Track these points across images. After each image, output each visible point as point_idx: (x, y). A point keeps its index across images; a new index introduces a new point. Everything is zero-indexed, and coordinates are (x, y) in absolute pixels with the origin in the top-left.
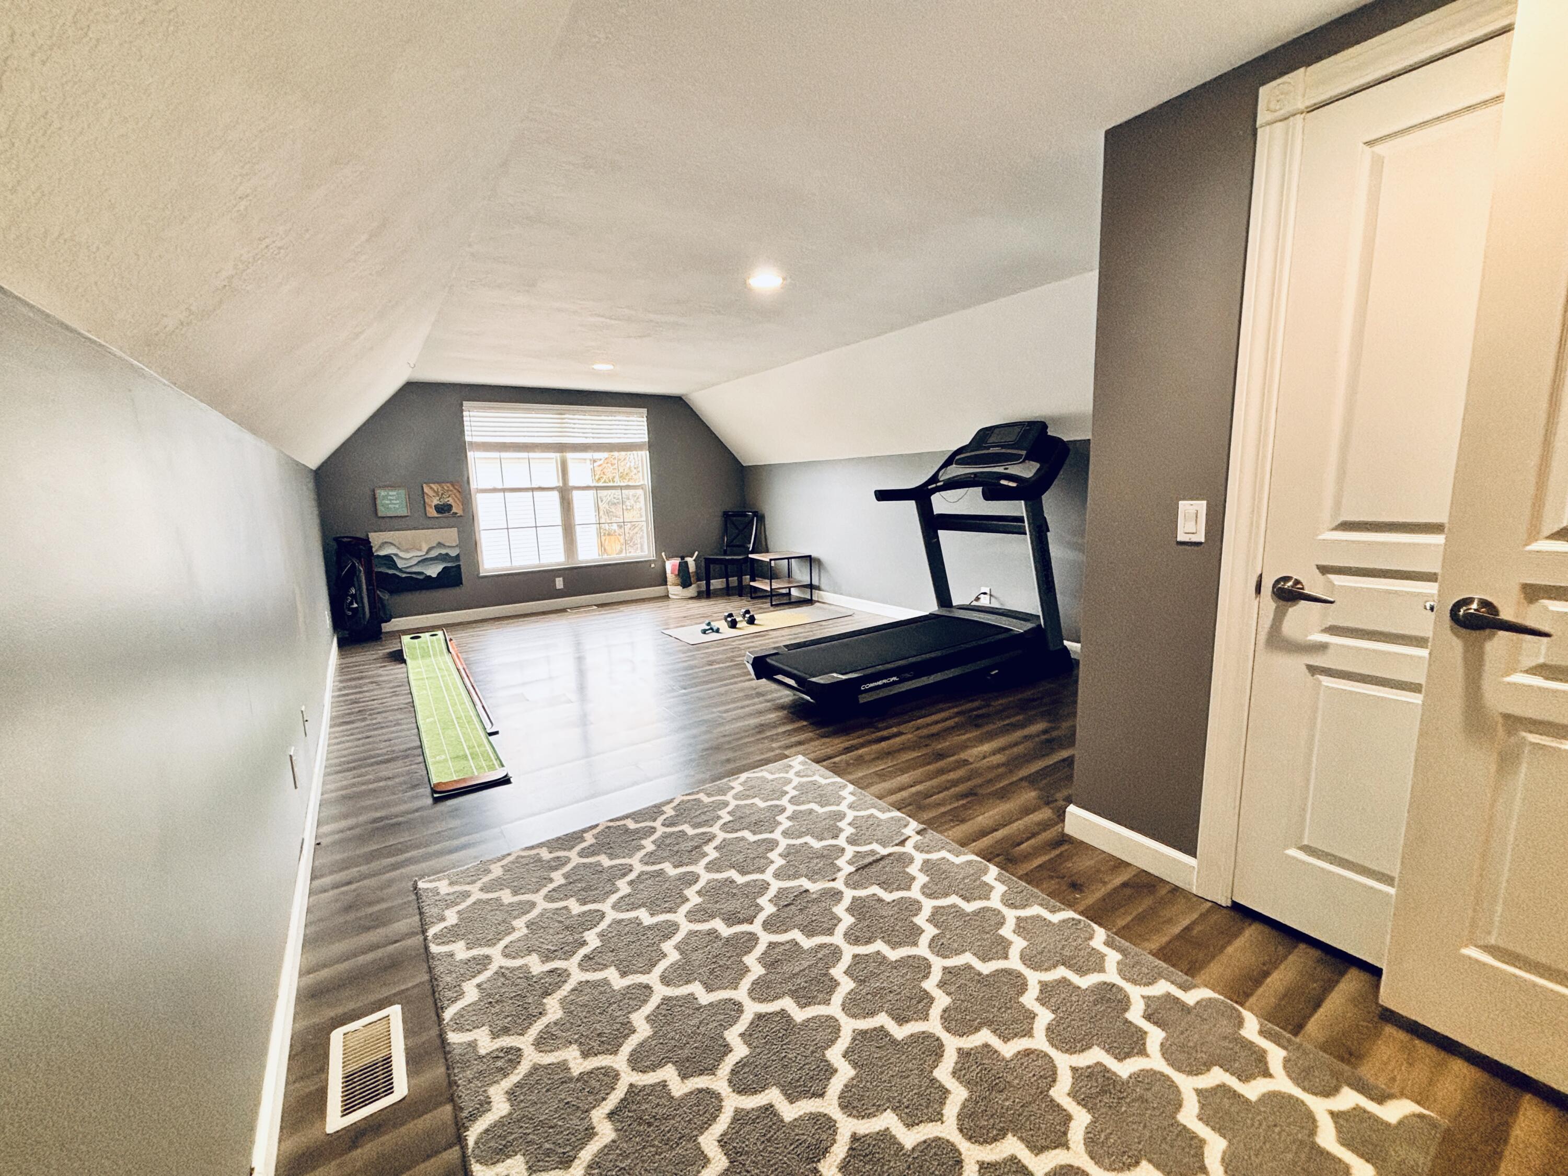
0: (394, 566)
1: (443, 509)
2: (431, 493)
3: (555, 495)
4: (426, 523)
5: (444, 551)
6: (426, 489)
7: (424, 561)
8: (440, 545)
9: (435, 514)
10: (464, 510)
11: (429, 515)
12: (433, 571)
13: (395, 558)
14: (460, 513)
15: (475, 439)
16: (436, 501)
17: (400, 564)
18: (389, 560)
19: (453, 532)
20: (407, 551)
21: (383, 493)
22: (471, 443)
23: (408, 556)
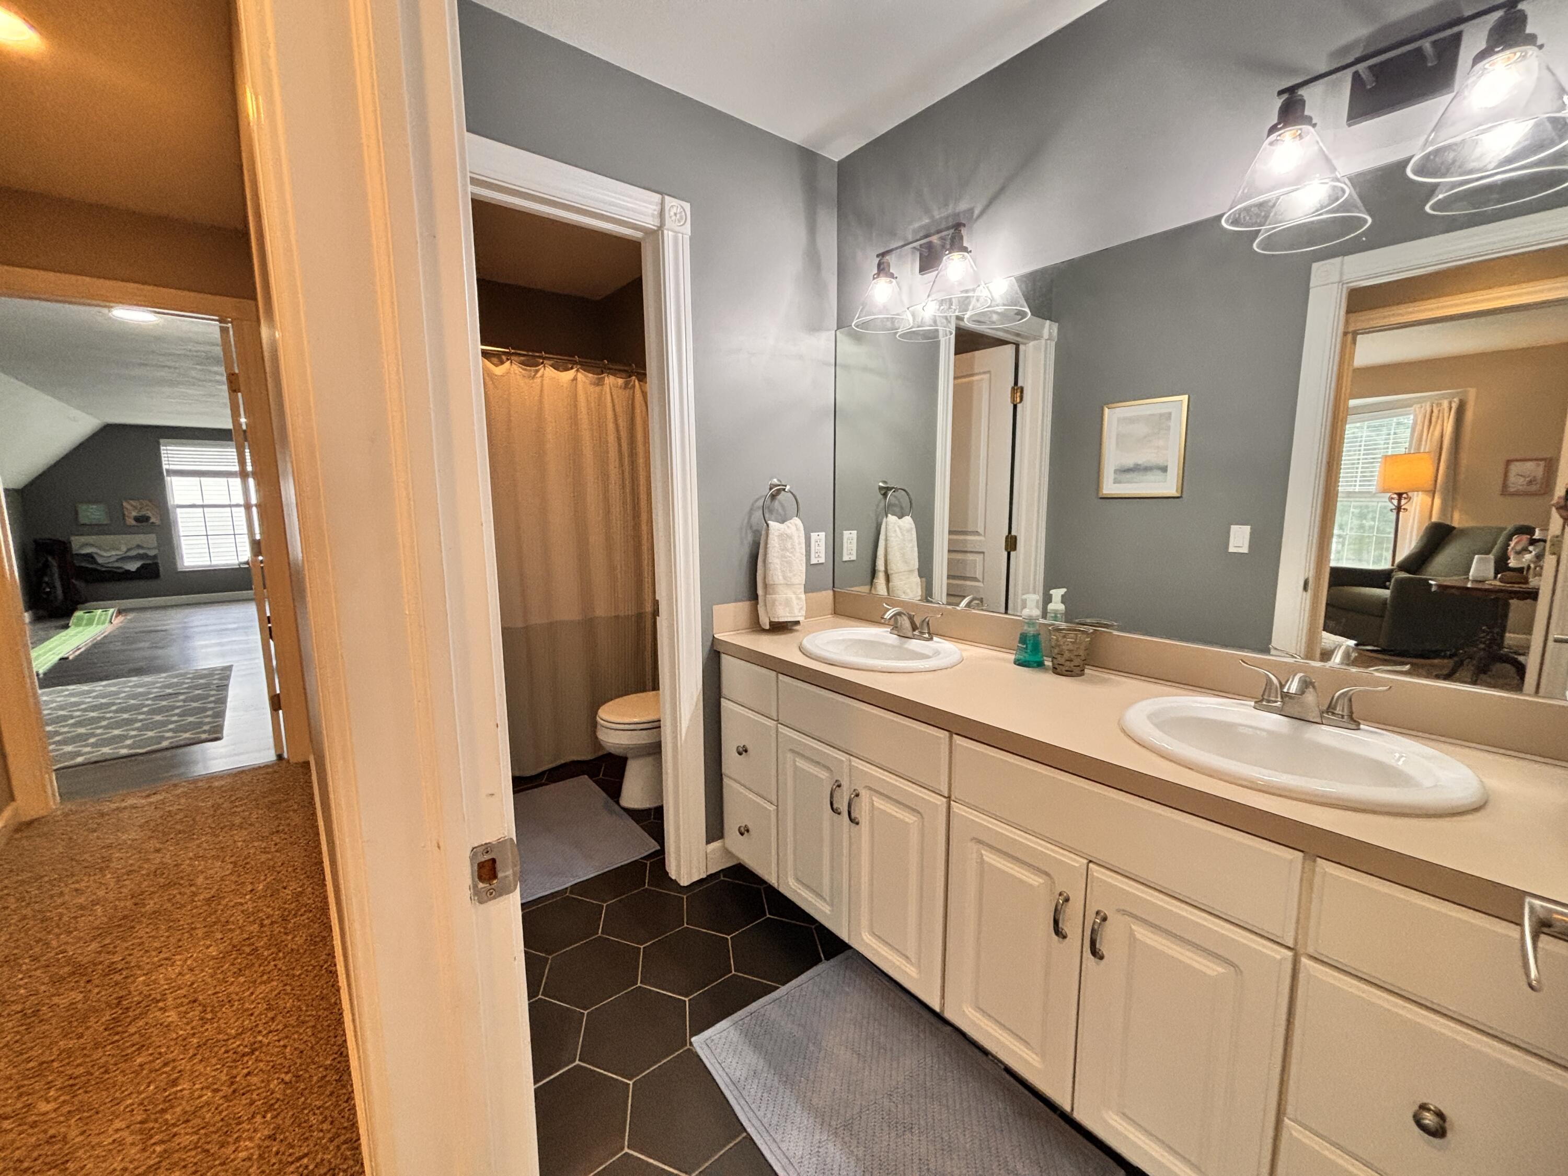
0: (95, 562)
1: (139, 519)
2: (129, 507)
3: (242, 509)
4: (126, 530)
5: (141, 551)
6: (125, 504)
7: (124, 559)
8: (139, 546)
9: (134, 523)
10: (161, 520)
11: (128, 523)
12: (133, 566)
13: (95, 556)
14: (158, 522)
15: (172, 467)
16: (134, 514)
17: (100, 560)
18: (90, 557)
19: (153, 536)
20: (105, 551)
21: (84, 507)
22: (168, 471)
23: (108, 554)
